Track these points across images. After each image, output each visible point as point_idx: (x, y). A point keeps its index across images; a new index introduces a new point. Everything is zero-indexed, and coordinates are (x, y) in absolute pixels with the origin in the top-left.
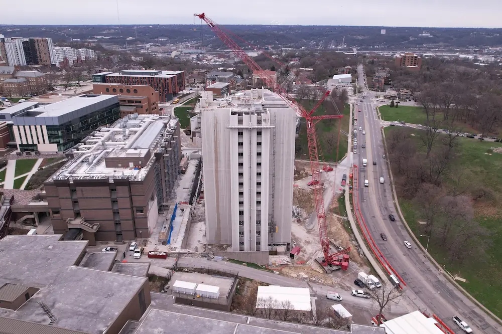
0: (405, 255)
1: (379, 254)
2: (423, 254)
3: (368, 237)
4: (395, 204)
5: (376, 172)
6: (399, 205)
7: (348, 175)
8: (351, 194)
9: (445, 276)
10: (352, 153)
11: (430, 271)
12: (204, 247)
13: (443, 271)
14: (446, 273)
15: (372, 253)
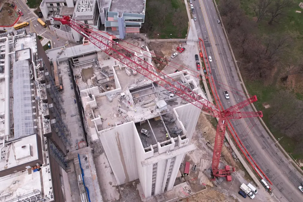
0: (263, 148)
1: (246, 153)
2: (275, 143)
3: (234, 135)
4: (242, 85)
5: (218, 45)
6: (245, 85)
7: (198, 53)
8: (207, 80)
9: (293, 164)
10: (192, 20)
11: (283, 162)
12: (117, 189)
13: (291, 160)
14: (293, 162)
15: (242, 154)
